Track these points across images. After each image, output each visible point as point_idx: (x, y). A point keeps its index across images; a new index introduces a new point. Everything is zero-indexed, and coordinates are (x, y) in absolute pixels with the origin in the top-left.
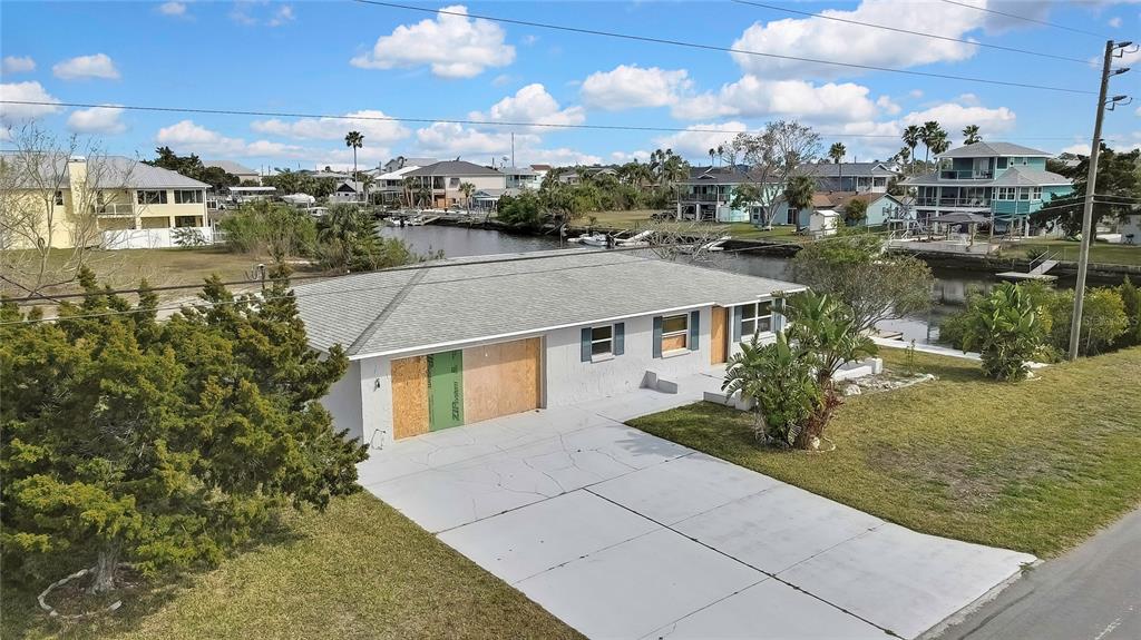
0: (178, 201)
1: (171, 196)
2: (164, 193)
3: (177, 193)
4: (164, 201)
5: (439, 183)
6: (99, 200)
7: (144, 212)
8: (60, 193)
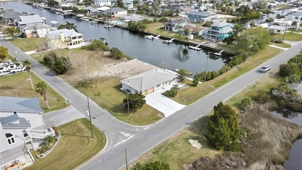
0: (78, 38)
2: (76, 37)
5: (113, 14)
6: (65, 39)
7: (73, 41)
8: (59, 39)
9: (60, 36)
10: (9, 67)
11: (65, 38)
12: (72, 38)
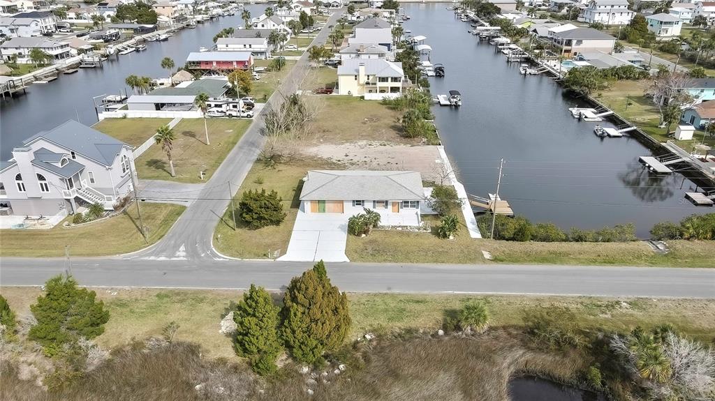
0: (392, 81)
1: (390, 79)
2: (387, 78)
3: (392, 78)
4: (387, 81)
5: (569, 43)
6: (368, 79)
7: (380, 84)
8: (356, 76)
9: (358, 71)
10: (231, 105)
11: (368, 76)
12: (379, 78)
